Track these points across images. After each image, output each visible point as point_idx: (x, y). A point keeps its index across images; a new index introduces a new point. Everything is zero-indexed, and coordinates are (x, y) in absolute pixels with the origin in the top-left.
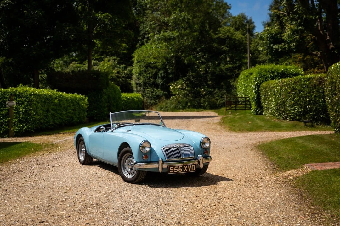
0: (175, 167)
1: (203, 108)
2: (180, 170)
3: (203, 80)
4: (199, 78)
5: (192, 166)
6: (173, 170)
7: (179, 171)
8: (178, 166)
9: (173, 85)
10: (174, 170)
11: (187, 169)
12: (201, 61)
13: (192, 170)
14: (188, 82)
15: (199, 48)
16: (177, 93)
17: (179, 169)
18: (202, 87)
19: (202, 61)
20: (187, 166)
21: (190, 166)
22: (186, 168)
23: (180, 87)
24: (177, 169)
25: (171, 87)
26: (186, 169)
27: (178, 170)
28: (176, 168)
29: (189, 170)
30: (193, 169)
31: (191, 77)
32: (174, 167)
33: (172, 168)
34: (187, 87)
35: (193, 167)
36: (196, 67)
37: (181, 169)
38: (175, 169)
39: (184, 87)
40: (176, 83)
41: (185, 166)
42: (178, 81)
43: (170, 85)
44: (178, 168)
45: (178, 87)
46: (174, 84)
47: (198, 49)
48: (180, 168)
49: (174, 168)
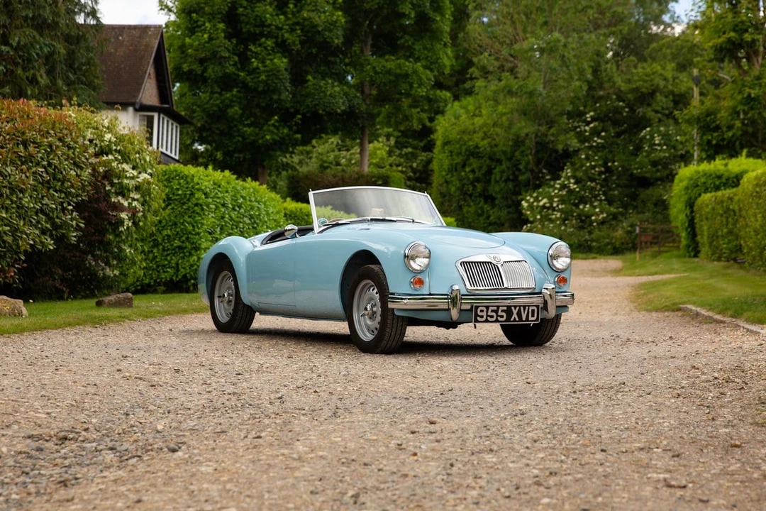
0: (491, 309)
1: (597, 253)
2: (502, 317)
3: (599, 187)
4: (589, 183)
5: (531, 308)
6: (484, 314)
7: (499, 318)
8: (498, 307)
9: (528, 198)
10: (487, 316)
11: (519, 314)
12: (594, 144)
13: (531, 318)
14: (564, 193)
15: (592, 114)
16: (539, 217)
17: (500, 313)
18: (596, 204)
19: (598, 144)
20: (518, 308)
21: (524, 307)
22: (515, 312)
23: (545, 203)
24: (494, 314)
25: (525, 204)
26: (515, 316)
27: (498, 316)
28: (492, 311)
29: (524, 318)
30: (533, 316)
31: (572, 181)
32: (487, 308)
33: (482, 311)
34: (562, 204)
35: (533, 311)
36: (583, 156)
37: (504, 314)
38: (490, 313)
39: (555, 205)
40: (535, 195)
41: (513, 308)
42: (541, 190)
43: (522, 200)
44: (496, 312)
45: (541, 203)
46: (531, 196)
47: (588, 116)
48: (502, 311)
49: (487, 312)
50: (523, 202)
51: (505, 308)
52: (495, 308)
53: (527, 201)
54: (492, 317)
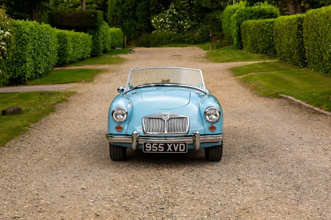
0: (154, 144)
2: (161, 149)
6: (150, 147)
7: (159, 150)
8: (158, 144)
9: (154, 18)
10: (152, 148)
11: (172, 148)
13: (180, 150)
14: (171, 16)
16: (159, 27)
17: (160, 147)
20: (171, 144)
21: (176, 144)
22: (170, 147)
26: (170, 148)
27: (158, 148)
28: (155, 146)
29: (176, 149)
30: (182, 148)
32: (152, 144)
33: (148, 146)
34: (170, 21)
35: (182, 146)
37: (163, 148)
38: (153, 147)
39: (167, 21)
40: (158, 17)
41: (168, 145)
42: (160, 14)
44: (157, 146)
45: (161, 21)
46: (156, 17)
48: (161, 146)
49: (152, 146)
50: (152, 20)
51: (163, 144)
52: (157, 144)
53: (154, 20)
54: (155, 149)
